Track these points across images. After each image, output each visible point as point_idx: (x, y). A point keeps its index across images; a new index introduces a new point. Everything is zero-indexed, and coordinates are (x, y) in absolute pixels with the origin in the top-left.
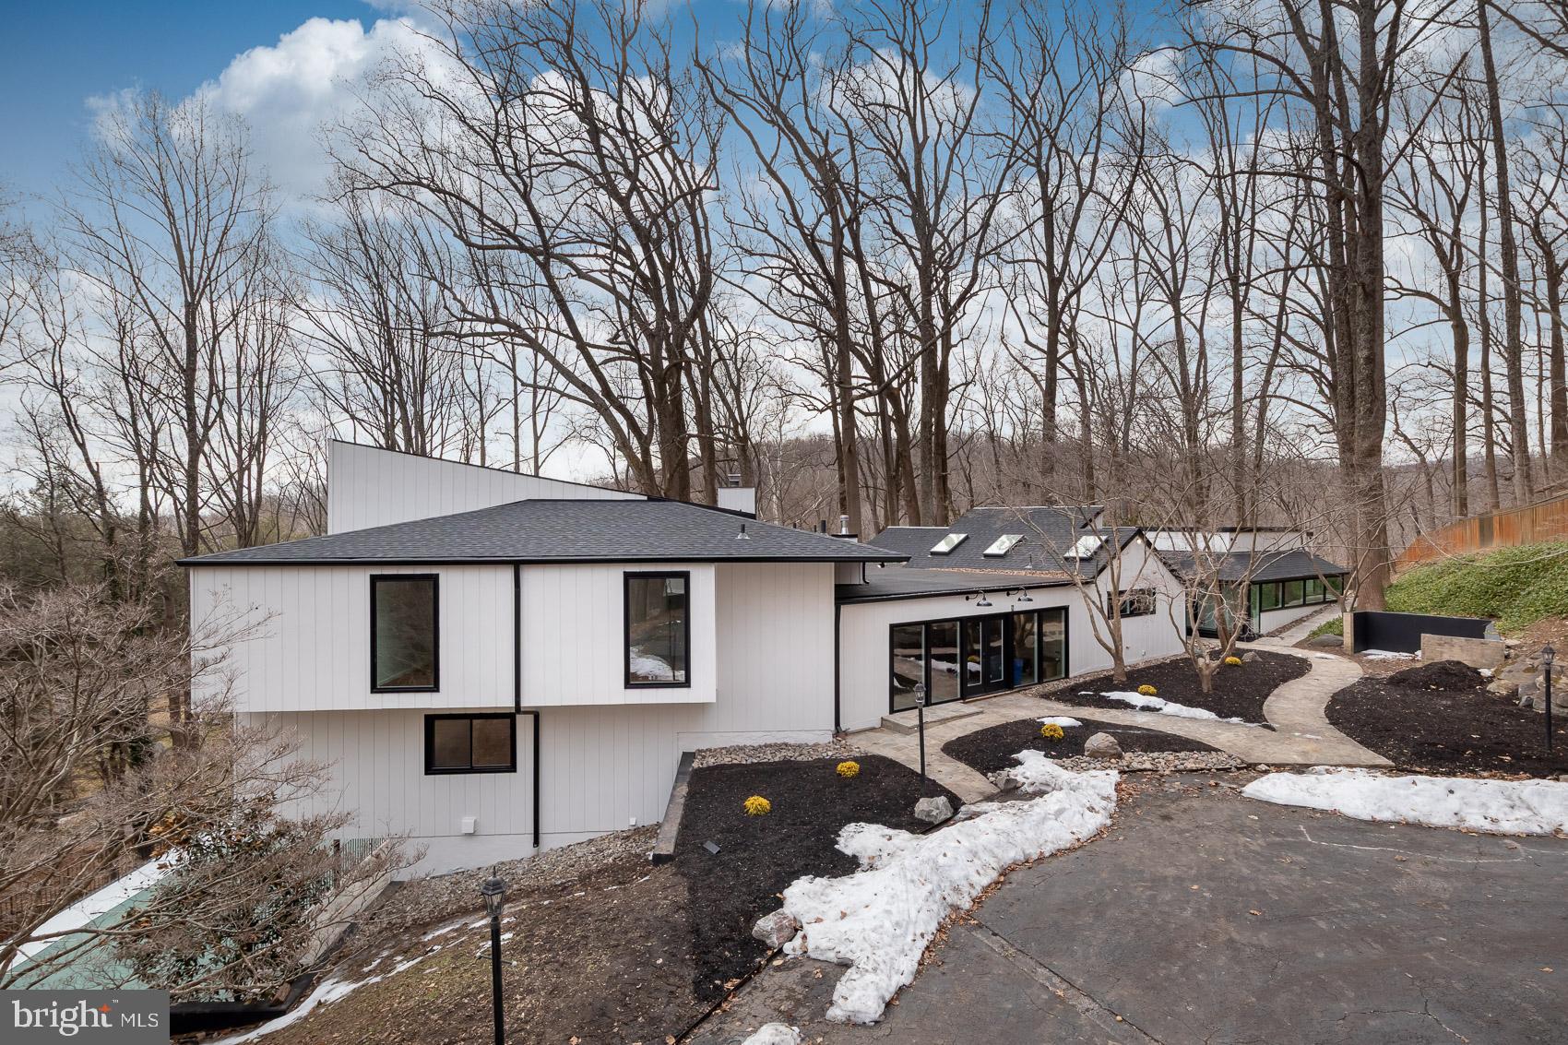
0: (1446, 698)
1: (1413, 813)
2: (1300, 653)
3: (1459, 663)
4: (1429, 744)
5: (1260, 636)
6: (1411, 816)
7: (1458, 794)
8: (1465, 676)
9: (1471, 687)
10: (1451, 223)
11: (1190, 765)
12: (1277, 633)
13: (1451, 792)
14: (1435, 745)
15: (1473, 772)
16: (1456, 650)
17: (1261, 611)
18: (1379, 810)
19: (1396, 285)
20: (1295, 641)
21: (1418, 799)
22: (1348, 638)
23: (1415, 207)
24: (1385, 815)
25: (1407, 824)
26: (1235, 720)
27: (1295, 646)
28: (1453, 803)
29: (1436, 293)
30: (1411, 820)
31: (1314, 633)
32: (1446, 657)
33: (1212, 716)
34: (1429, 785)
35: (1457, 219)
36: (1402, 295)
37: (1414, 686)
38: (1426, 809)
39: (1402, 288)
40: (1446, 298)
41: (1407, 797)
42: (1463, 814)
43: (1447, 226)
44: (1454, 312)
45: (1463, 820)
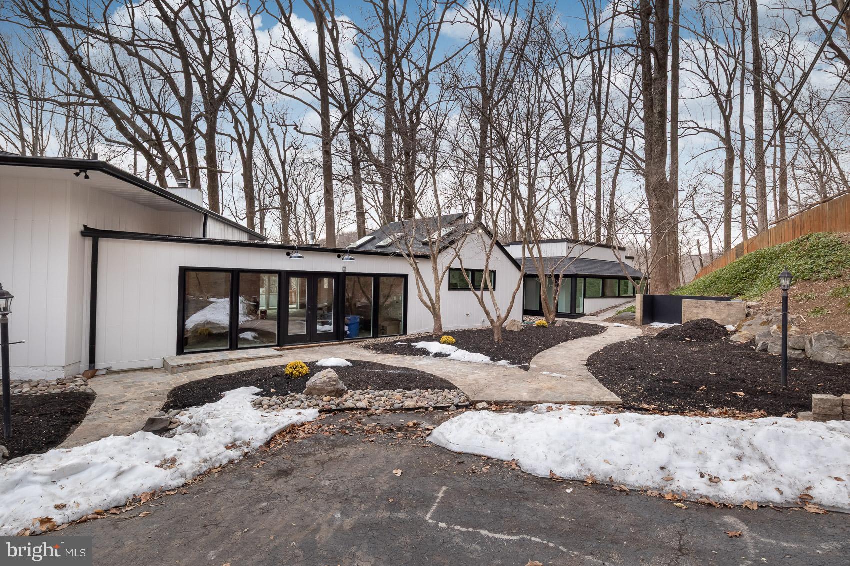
0: (696, 346)
1: (606, 467)
2: (602, 324)
3: (709, 320)
4: (665, 380)
5: (585, 315)
6: (601, 469)
7: (670, 437)
8: (714, 330)
9: (717, 338)
10: (727, 87)
11: (410, 403)
12: (597, 313)
13: (661, 435)
14: (670, 381)
15: (704, 409)
16: (709, 310)
17: (585, 297)
18: (563, 462)
19: (695, 126)
20: (605, 318)
21: (616, 445)
22: (639, 314)
23: (707, 77)
24: (570, 470)
25: (595, 483)
26: (503, 362)
27: (604, 321)
28: (661, 452)
29: (717, 130)
30: (600, 478)
31: (620, 312)
32: (701, 317)
33: (487, 359)
34: (634, 426)
35: (730, 85)
36: (699, 132)
37: (674, 339)
38: (622, 462)
39: (699, 127)
40: (723, 135)
41: (603, 443)
42: (671, 468)
43: (724, 89)
44: (727, 140)
45: (670, 479)
